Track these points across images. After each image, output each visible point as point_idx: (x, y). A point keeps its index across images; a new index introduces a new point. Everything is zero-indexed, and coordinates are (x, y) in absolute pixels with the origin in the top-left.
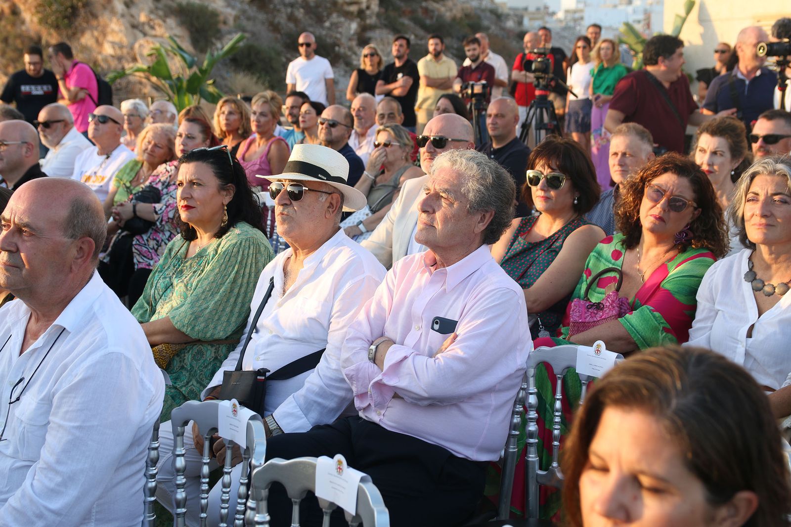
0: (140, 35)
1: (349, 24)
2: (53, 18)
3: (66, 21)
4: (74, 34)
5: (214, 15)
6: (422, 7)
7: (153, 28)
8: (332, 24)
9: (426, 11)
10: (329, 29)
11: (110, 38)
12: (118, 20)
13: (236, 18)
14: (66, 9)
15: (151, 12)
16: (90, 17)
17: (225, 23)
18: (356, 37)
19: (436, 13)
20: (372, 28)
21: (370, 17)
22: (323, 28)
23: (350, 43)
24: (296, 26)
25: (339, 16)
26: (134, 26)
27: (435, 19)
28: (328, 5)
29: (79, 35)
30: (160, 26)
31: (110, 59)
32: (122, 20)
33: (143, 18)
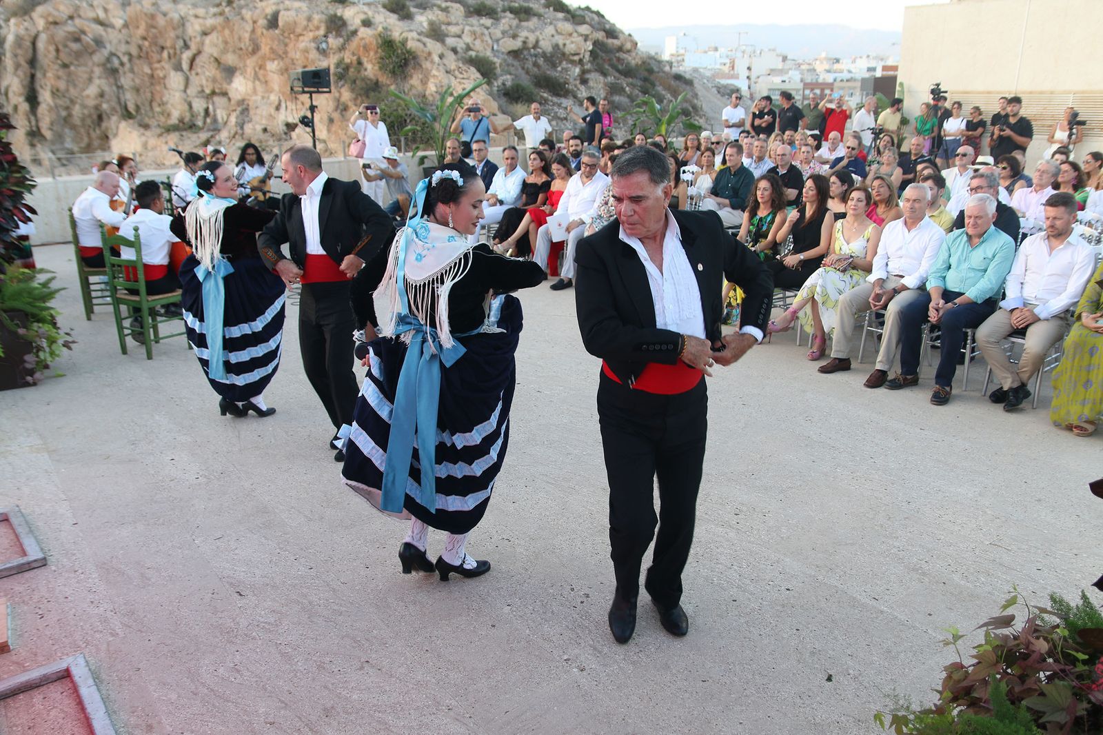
1: (574, 69)
2: (391, 66)
4: (405, 77)
5: (491, 63)
6: (616, 57)
7: (461, 73)
9: (619, 59)
10: (561, 72)
11: (433, 80)
12: (437, 68)
13: (503, 65)
14: (400, 61)
15: (457, 62)
16: (417, 66)
18: (579, 78)
19: (625, 61)
20: (589, 71)
21: (586, 64)
22: (556, 71)
23: (575, 82)
25: (566, 63)
26: (447, 72)
27: (625, 65)
28: (560, 56)
29: (409, 78)
30: (465, 71)
31: (434, 94)
32: (440, 68)
33: (451, 66)
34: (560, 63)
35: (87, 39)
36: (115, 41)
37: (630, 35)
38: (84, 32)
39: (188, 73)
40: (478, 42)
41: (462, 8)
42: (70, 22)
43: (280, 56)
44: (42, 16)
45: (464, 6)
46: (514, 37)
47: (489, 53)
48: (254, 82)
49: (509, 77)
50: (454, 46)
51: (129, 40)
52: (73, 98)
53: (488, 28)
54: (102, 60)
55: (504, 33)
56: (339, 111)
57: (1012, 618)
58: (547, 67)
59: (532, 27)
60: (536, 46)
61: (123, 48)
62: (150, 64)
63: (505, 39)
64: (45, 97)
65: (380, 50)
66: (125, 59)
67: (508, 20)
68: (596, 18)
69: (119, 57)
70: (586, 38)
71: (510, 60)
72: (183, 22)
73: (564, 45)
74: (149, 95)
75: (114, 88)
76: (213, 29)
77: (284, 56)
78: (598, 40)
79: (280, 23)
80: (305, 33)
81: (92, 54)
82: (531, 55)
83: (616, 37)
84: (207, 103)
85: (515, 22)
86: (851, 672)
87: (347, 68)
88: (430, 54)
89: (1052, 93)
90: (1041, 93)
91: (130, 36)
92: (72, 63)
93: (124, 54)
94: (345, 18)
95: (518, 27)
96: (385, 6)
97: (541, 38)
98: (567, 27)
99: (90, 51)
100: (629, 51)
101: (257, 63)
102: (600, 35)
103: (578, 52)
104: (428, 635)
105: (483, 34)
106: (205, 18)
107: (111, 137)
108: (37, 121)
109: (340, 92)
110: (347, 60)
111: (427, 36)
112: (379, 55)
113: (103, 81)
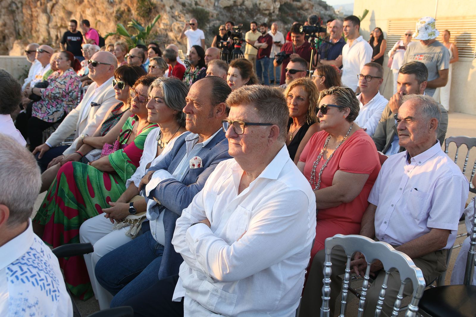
0: (175, 20)
1: (264, 19)
2: (142, 13)
3: (147, 14)
4: (150, 20)
5: (207, 13)
6: (297, 13)
7: (180, 18)
8: (257, 18)
9: (299, 14)
11: (163, 21)
12: (167, 14)
13: (218, 15)
14: (147, 10)
15: (181, 11)
16: (156, 13)
17: (212, 16)
19: (303, 15)
20: (274, 21)
21: (274, 16)
24: (242, 19)
25: (260, 15)
26: (173, 17)
27: (302, 18)
28: (256, 10)
29: (151, 20)
30: (183, 17)
31: (162, 30)
32: (168, 14)
33: (176, 14)
34: (256, 15)
39: (50, 14)
43: (92, 6)
47: (210, 9)
49: (218, 22)
54: (7, 5)
58: (248, 17)
62: (31, 9)
66: (19, 5)
69: (16, 4)
71: (224, 12)
74: (30, 26)
75: (13, 21)
77: (94, 6)
78: (287, 2)
84: (57, 32)
88: (164, 6)
90: (456, 18)
93: (19, 2)
100: (307, 10)
101: (81, 9)
103: (268, 8)
107: (9, 49)
110: (122, 9)
112: (138, 6)
113: (6, 17)
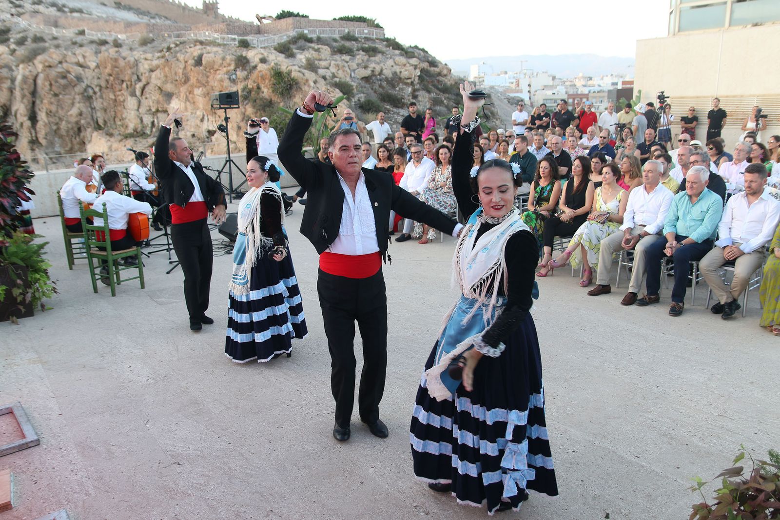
1: (408, 89)
8: (400, 89)
14: (286, 86)
25: (402, 85)
27: (443, 85)
28: (398, 80)
34: (398, 84)
35: (71, 77)
36: (90, 78)
37: (446, 64)
38: (69, 72)
39: (140, 98)
40: (340, 72)
41: (329, 49)
42: (60, 65)
43: (204, 84)
44: (41, 62)
45: (330, 48)
46: (366, 67)
47: (348, 79)
48: (185, 103)
49: (362, 95)
50: (324, 75)
51: (100, 76)
52: (61, 117)
53: (347, 62)
54: (82, 90)
55: (358, 65)
56: (244, 121)
57: (741, 469)
58: (389, 88)
59: (378, 61)
60: (381, 73)
61: (96, 82)
62: (114, 92)
63: (359, 69)
64: (42, 116)
65: (272, 79)
66: (97, 89)
67: (361, 56)
68: (422, 53)
69: (92, 88)
70: (415, 67)
71: (363, 83)
72: (137, 63)
73: (401, 72)
74: (113, 113)
75: (90, 109)
76: (158, 67)
77: (206, 84)
78: (424, 68)
79: (204, 62)
80: (220, 68)
81: (74, 86)
82: (377, 80)
83: (436, 66)
84: (153, 118)
85: (366, 58)
86: (623, 511)
87: (250, 92)
88: (307, 80)
89: (742, 96)
90: (734, 96)
91: (101, 74)
92: (60, 93)
93: (97, 86)
94: (248, 57)
95: (368, 61)
96: (275, 49)
97: (384, 68)
98: (403, 60)
99: (73, 84)
100: (445, 75)
101: (188, 89)
102: (425, 65)
103: (410, 77)
104: (315, 490)
105: (344, 66)
106: (152, 60)
107: (87, 143)
108: (36, 133)
109: (245, 108)
110: (250, 86)
111: (305, 69)
112: (272, 82)
113: (82, 104)
